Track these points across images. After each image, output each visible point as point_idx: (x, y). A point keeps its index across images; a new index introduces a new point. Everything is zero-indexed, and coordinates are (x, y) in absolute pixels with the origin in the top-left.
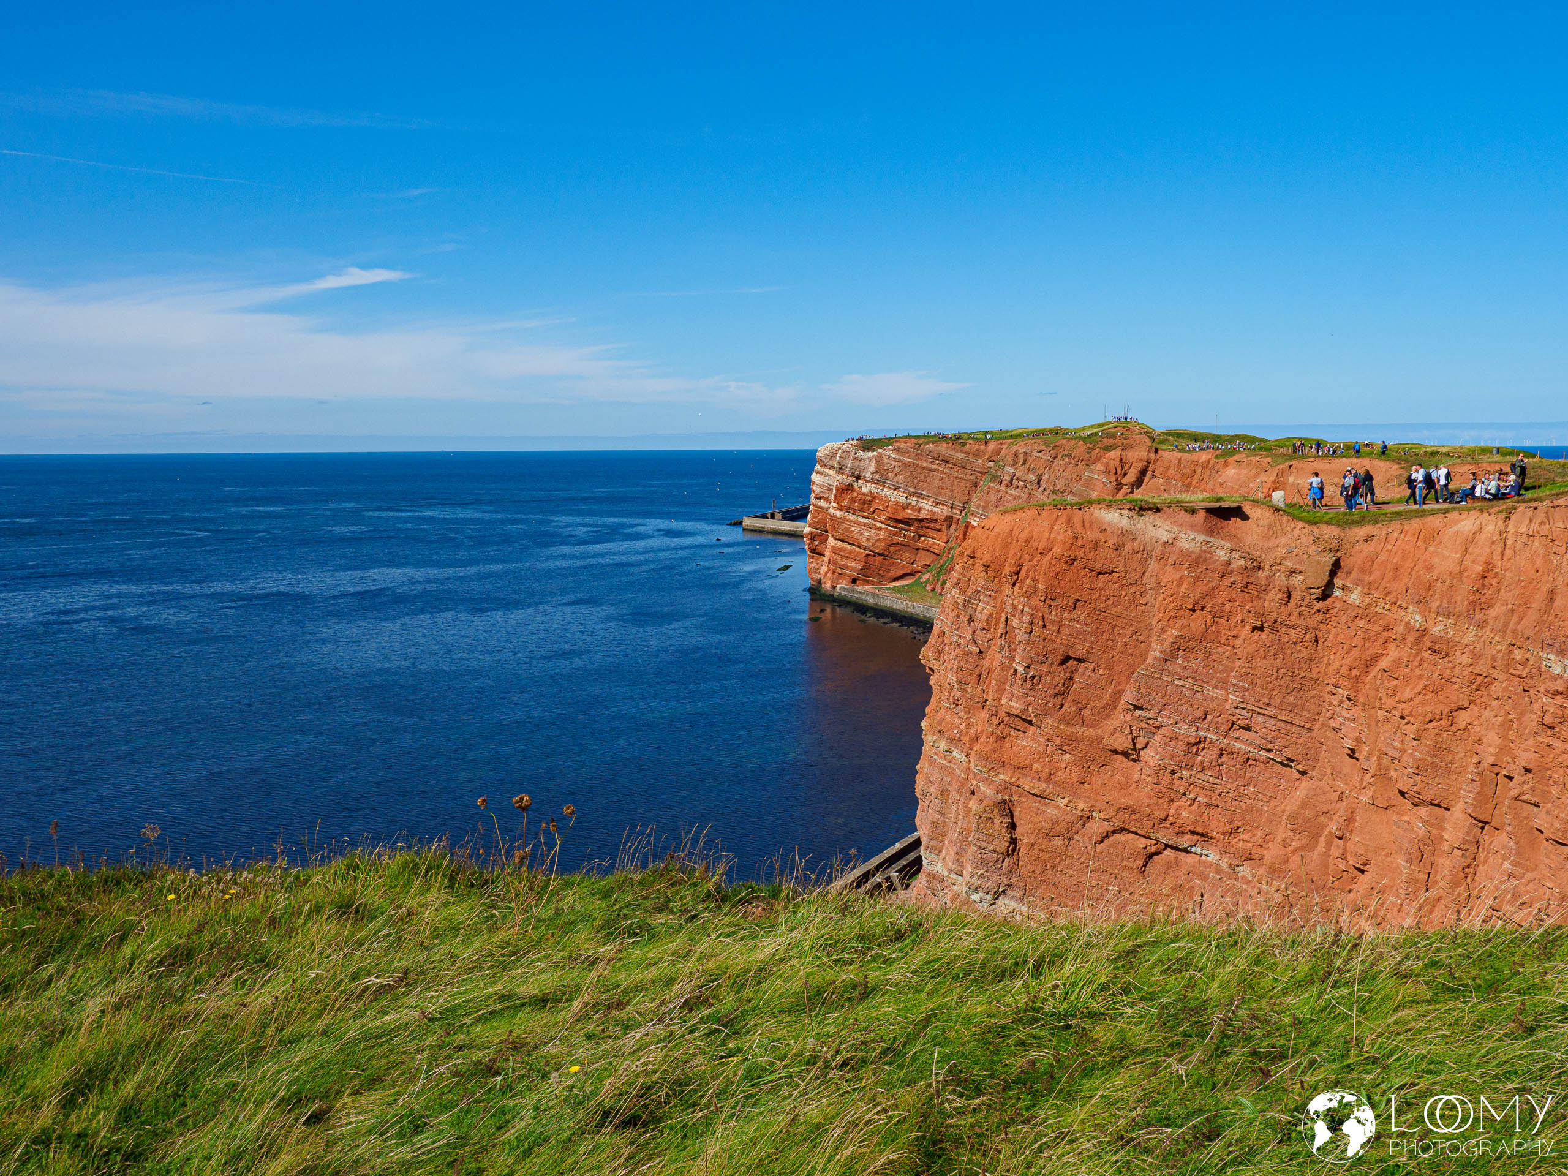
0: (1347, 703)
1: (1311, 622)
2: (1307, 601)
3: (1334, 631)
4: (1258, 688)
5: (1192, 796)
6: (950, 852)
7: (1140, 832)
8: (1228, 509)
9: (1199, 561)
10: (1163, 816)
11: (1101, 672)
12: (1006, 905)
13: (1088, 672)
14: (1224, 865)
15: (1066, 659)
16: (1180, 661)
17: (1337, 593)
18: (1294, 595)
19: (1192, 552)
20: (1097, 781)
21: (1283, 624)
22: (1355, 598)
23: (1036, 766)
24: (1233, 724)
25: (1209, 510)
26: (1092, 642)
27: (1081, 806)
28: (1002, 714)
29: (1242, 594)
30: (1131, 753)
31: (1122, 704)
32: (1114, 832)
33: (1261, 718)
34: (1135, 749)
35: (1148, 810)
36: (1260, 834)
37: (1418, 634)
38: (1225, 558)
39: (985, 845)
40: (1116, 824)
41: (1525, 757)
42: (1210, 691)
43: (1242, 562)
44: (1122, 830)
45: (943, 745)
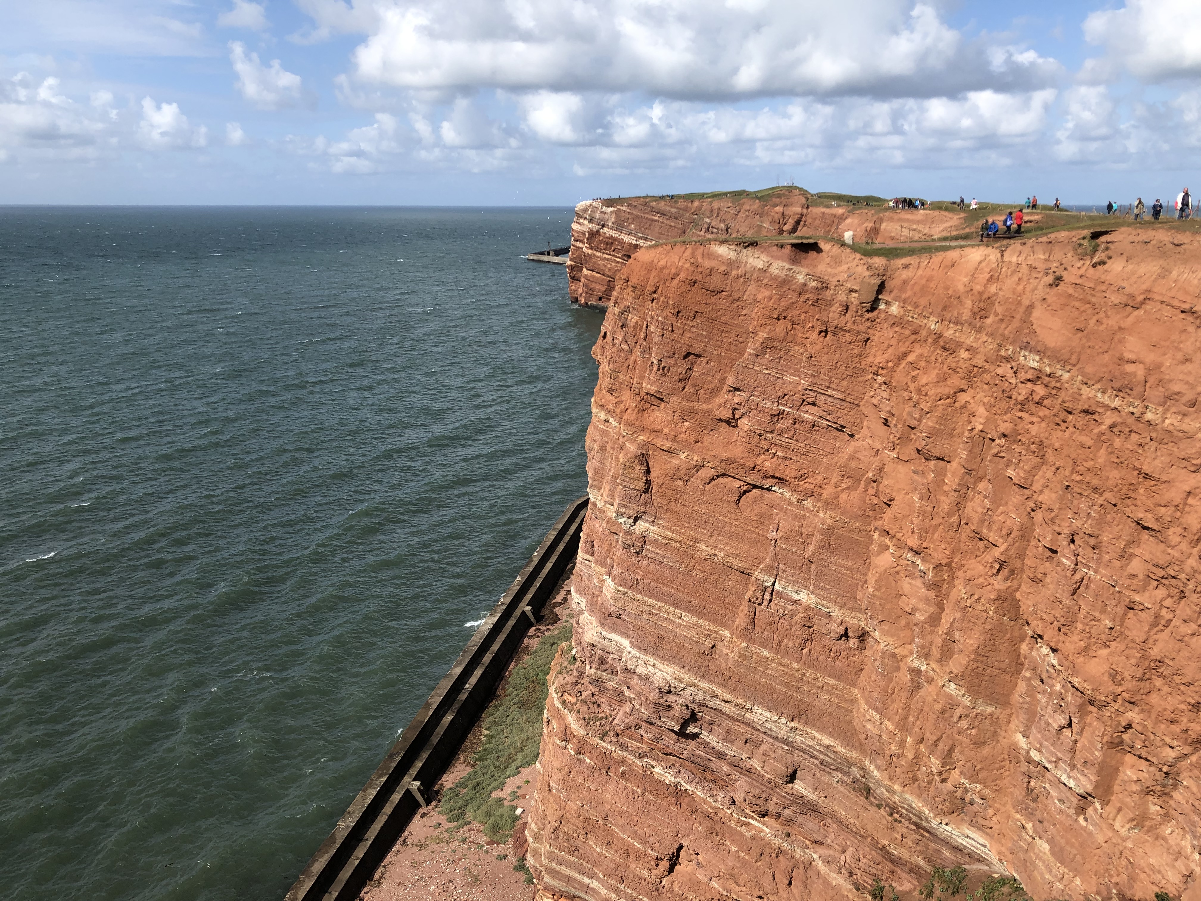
0: (884, 387)
1: (862, 328)
2: (860, 312)
3: (877, 334)
4: (822, 376)
5: (773, 451)
6: (606, 489)
7: (736, 476)
8: (808, 244)
9: (784, 283)
10: (752, 465)
11: (713, 364)
12: (642, 526)
13: (703, 364)
14: (794, 499)
15: (688, 354)
16: (767, 356)
17: (882, 306)
18: (850, 308)
19: (779, 277)
20: (707, 440)
21: (842, 329)
22: (895, 309)
23: (666, 430)
24: (804, 401)
25: (794, 245)
26: (706, 343)
27: (696, 458)
28: (642, 394)
29: (812, 307)
30: (731, 422)
31: (726, 388)
32: (718, 476)
33: (823, 397)
34: (734, 419)
35: (742, 461)
36: (820, 478)
37: (934, 337)
38: (803, 281)
39: (628, 485)
40: (720, 471)
41: (1005, 427)
42: (788, 378)
43: (814, 284)
44: (723, 475)
45: (602, 415)
